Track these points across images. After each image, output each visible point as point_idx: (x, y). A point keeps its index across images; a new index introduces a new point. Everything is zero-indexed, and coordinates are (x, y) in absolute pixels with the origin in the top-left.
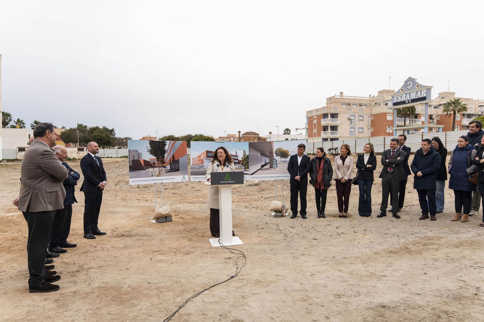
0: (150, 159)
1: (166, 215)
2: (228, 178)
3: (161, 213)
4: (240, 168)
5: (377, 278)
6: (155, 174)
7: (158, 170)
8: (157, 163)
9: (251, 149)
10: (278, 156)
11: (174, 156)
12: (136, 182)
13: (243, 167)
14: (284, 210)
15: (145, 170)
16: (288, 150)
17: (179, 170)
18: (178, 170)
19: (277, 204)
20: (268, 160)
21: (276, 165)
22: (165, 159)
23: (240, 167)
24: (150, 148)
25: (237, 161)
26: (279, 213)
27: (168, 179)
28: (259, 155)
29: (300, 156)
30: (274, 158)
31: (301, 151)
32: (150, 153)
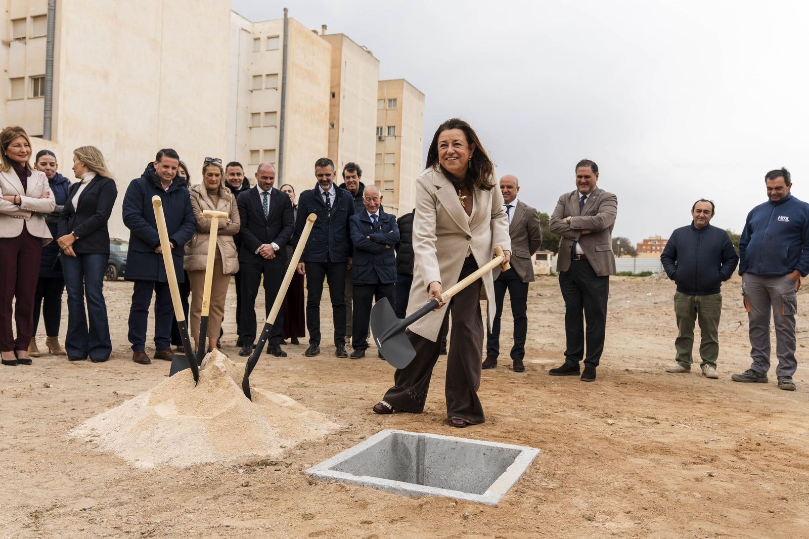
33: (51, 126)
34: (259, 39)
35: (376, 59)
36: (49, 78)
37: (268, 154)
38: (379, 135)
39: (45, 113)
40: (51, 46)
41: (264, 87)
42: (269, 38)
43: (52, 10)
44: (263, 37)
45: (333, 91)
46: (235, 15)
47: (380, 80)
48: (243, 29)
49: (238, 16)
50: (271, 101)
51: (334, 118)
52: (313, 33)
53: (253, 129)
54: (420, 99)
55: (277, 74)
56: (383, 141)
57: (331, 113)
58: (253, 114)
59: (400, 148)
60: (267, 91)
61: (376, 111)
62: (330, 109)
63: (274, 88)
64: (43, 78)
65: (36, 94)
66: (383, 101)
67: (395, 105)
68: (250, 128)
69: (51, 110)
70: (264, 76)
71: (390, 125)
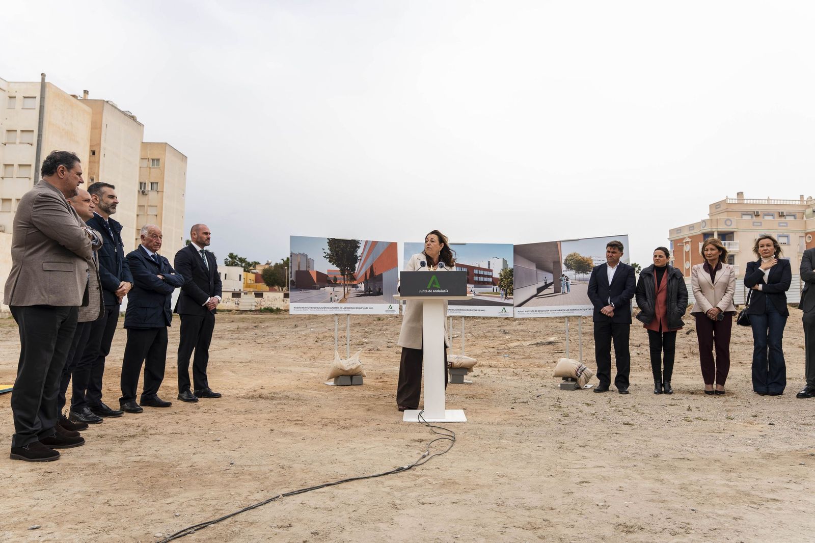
0: (328, 270)
1: (351, 372)
2: (434, 283)
3: (341, 368)
4: (496, 293)
5: (753, 502)
6: (336, 298)
7: (343, 291)
8: (340, 279)
9: (519, 257)
10: (572, 269)
11: (374, 267)
12: (301, 310)
13: (503, 292)
14: (582, 377)
15: (318, 289)
16: (590, 258)
17: (382, 294)
18: (379, 293)
19: (568, 363)
20: (550, 278)
21: (566, 287)
22: (356, 272)
23: (495, 291)
24: (329, 252)
25: (490, 280)
26: (572, 381)
27: (359, 308)
28: (533, 268)
29: (612, 266)
30: (563, 273)
31: (614, 255)
32: (328, 260)
34: (14, 97)
35: (140, 124)
38: (143, 189)
41: (18, 141)
42: (25, 98)
44: (19, 96)
45: (93, 149)
47: (144, 141)
51: (94, 173)
52: (72, 98)
53: (5, 179)
54: (182, 161)
55: (33, 131)
56: (147, 194)
57: (91, 169)
58: (6, 165)
59: (162, 202)
60: (22, 145)
61: (138, 169)
62: (89, 165)
63: (29, 143)
66: (147, 160)
67: (158, 165)
68: (3, 178)
70: (19, 132)
71: (153, 181)
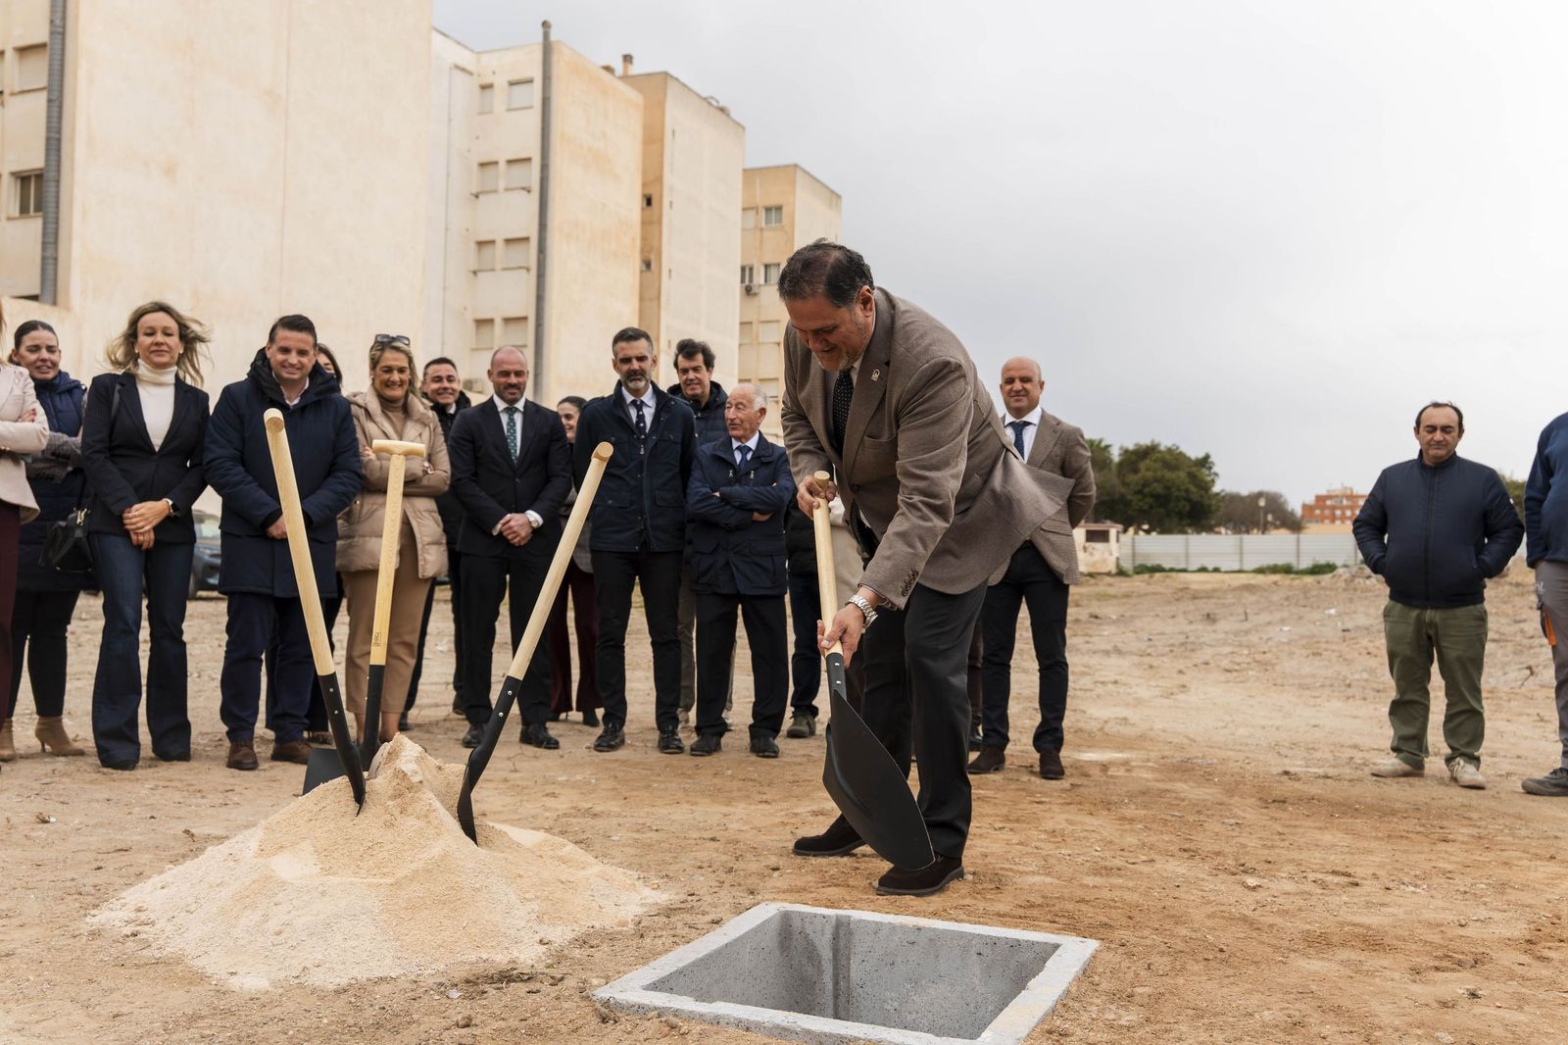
33: (56, 274)
34: (490, 86)
35: (738, 124)
36: (51, 175)
37: (512, 327)
38: (747, 282)
39: (44, 249)
40: (55, 109)
41: (502, 185)
42: (512, 84)
43: (59, 33)
44: (500, 82)
45: (648, 191)
46: (443, 38)
47: (749, 165)
48: (457, 67)
49: (447, 40)
50: (520, 216)
51: (651, 248)
52: (605, 74)
53: (479, 274)
54: (830, 203)
55: (529, 160)
56: (755, 294)
57: (644, 238)
58: (481, 244)
60: (509, 194)
61: (739, 232)
62: (643, 231)
63: (523, 189)
64: (39, 176)
65: (24, 210)
66: (754, 212)
67: (779, 220)
68: (475, 273)
69: (56, 242)
70: (502, 165)
71: (768, 261)
